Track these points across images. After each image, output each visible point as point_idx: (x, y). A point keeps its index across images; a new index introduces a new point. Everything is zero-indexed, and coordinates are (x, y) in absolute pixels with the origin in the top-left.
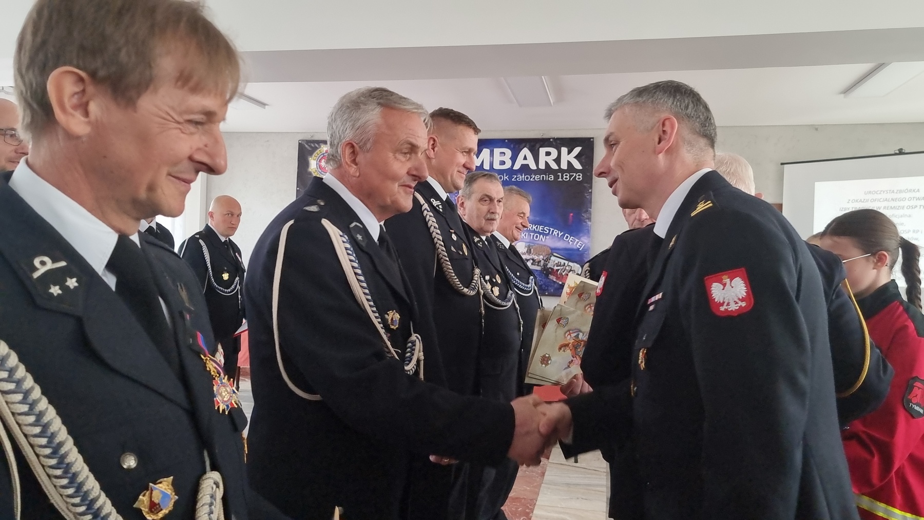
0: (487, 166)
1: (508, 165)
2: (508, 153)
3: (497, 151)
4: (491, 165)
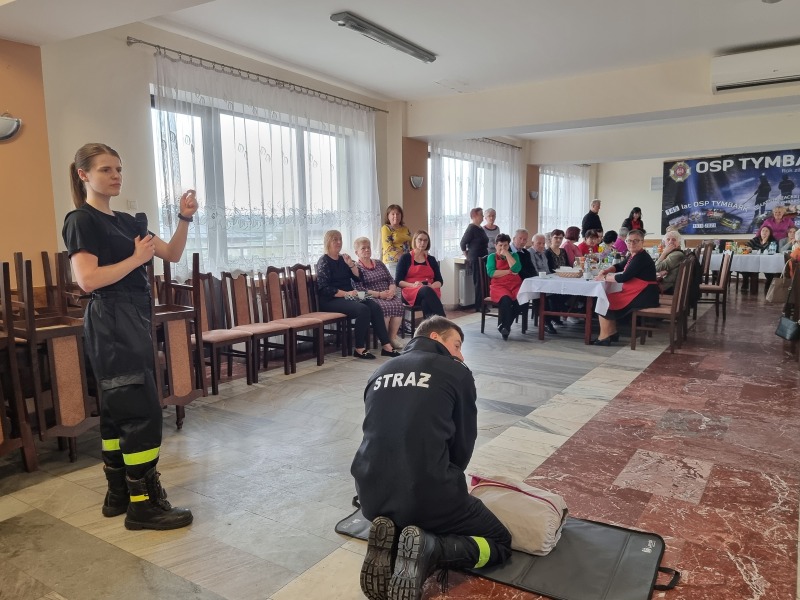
0: (778, 166)
1: (792, 163)
2: (792, 157)
3: (785, 157)
4: (782, 164)
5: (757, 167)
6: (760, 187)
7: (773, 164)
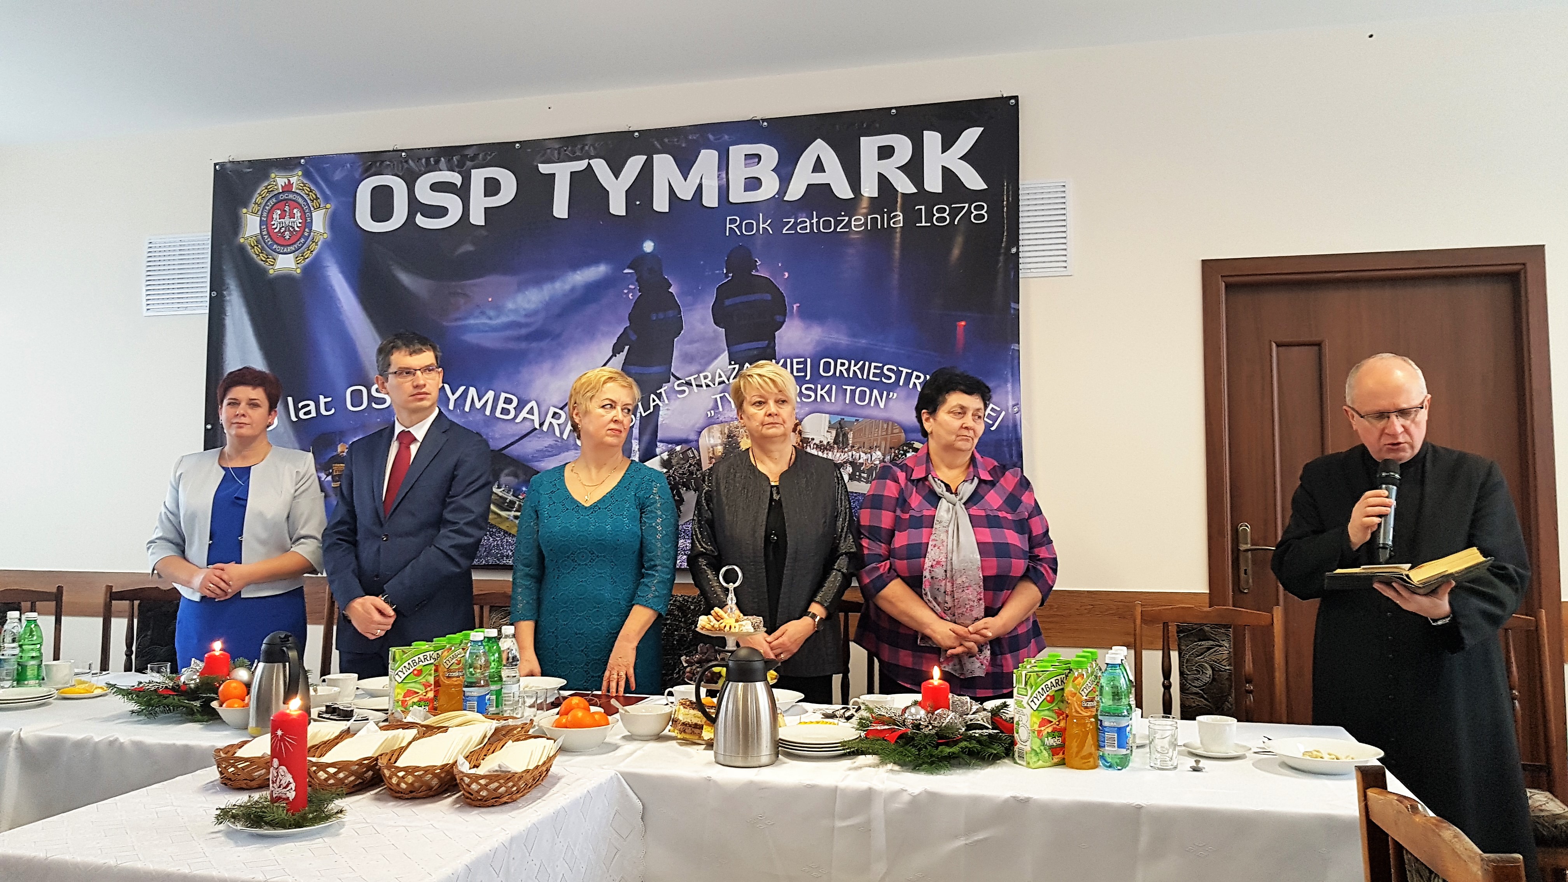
1: (769, 189)
2: (769, 155)
4: (724, 191)
5: (618, 206)
6: (638, 316)
7: (685, 192)
